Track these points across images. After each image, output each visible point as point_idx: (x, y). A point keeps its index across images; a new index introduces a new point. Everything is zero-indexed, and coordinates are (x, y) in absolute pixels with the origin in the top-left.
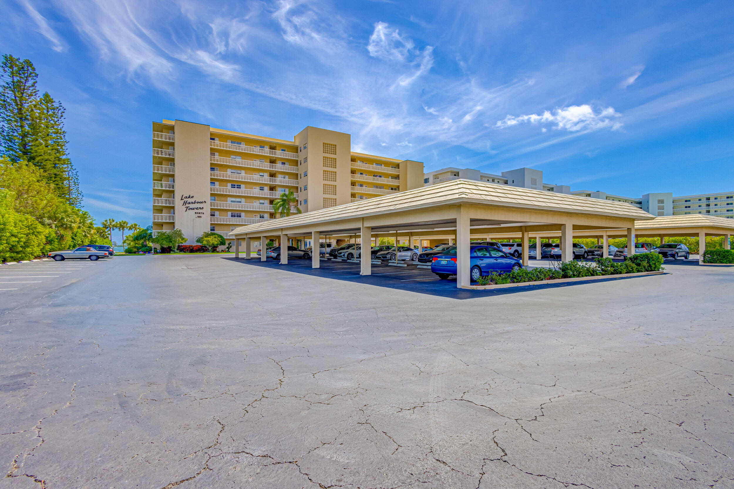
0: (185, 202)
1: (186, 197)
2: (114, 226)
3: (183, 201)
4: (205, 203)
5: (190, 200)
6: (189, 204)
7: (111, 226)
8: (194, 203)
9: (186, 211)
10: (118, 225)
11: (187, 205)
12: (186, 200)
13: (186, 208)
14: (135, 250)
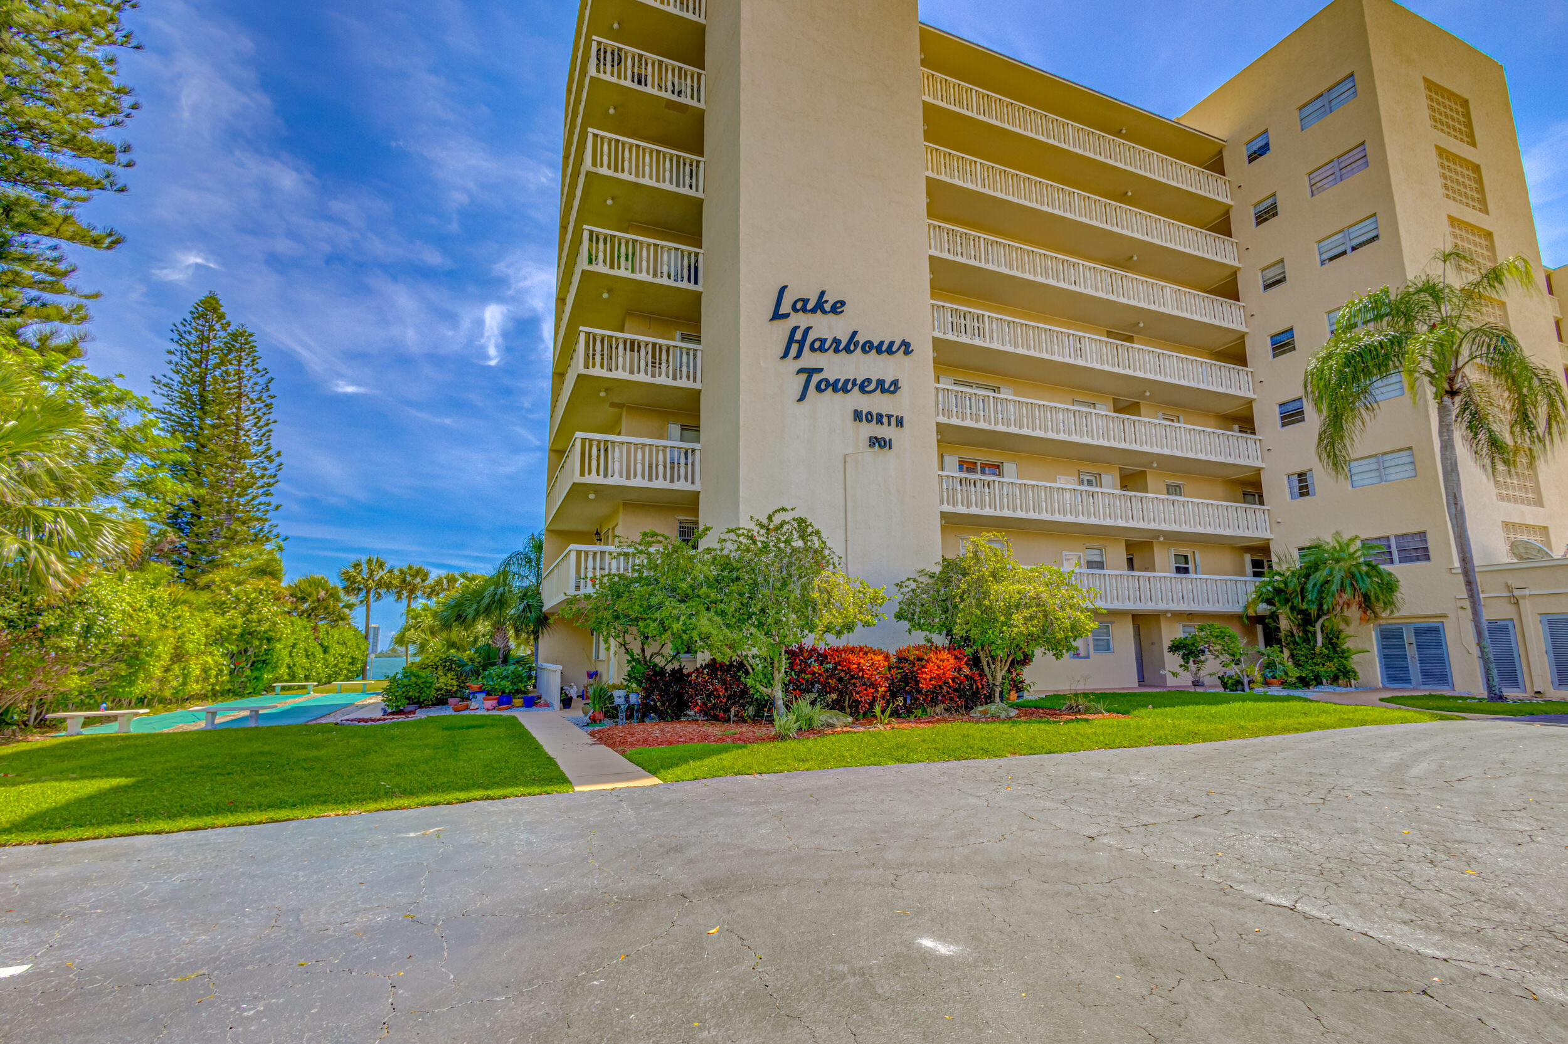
0: (798, 336)
1: (801, 305)
2: (380, 584)
3: (786, 326)
4: (907, 352)
5: (824, 327)
6: (822, 349)
7: (371, 583)
8: (847, 350)
9: (802, 398)
10: (394, 582)
11: (809, 359)
12: (801, 320)
13: (804, 376)
14: (446, 681)
